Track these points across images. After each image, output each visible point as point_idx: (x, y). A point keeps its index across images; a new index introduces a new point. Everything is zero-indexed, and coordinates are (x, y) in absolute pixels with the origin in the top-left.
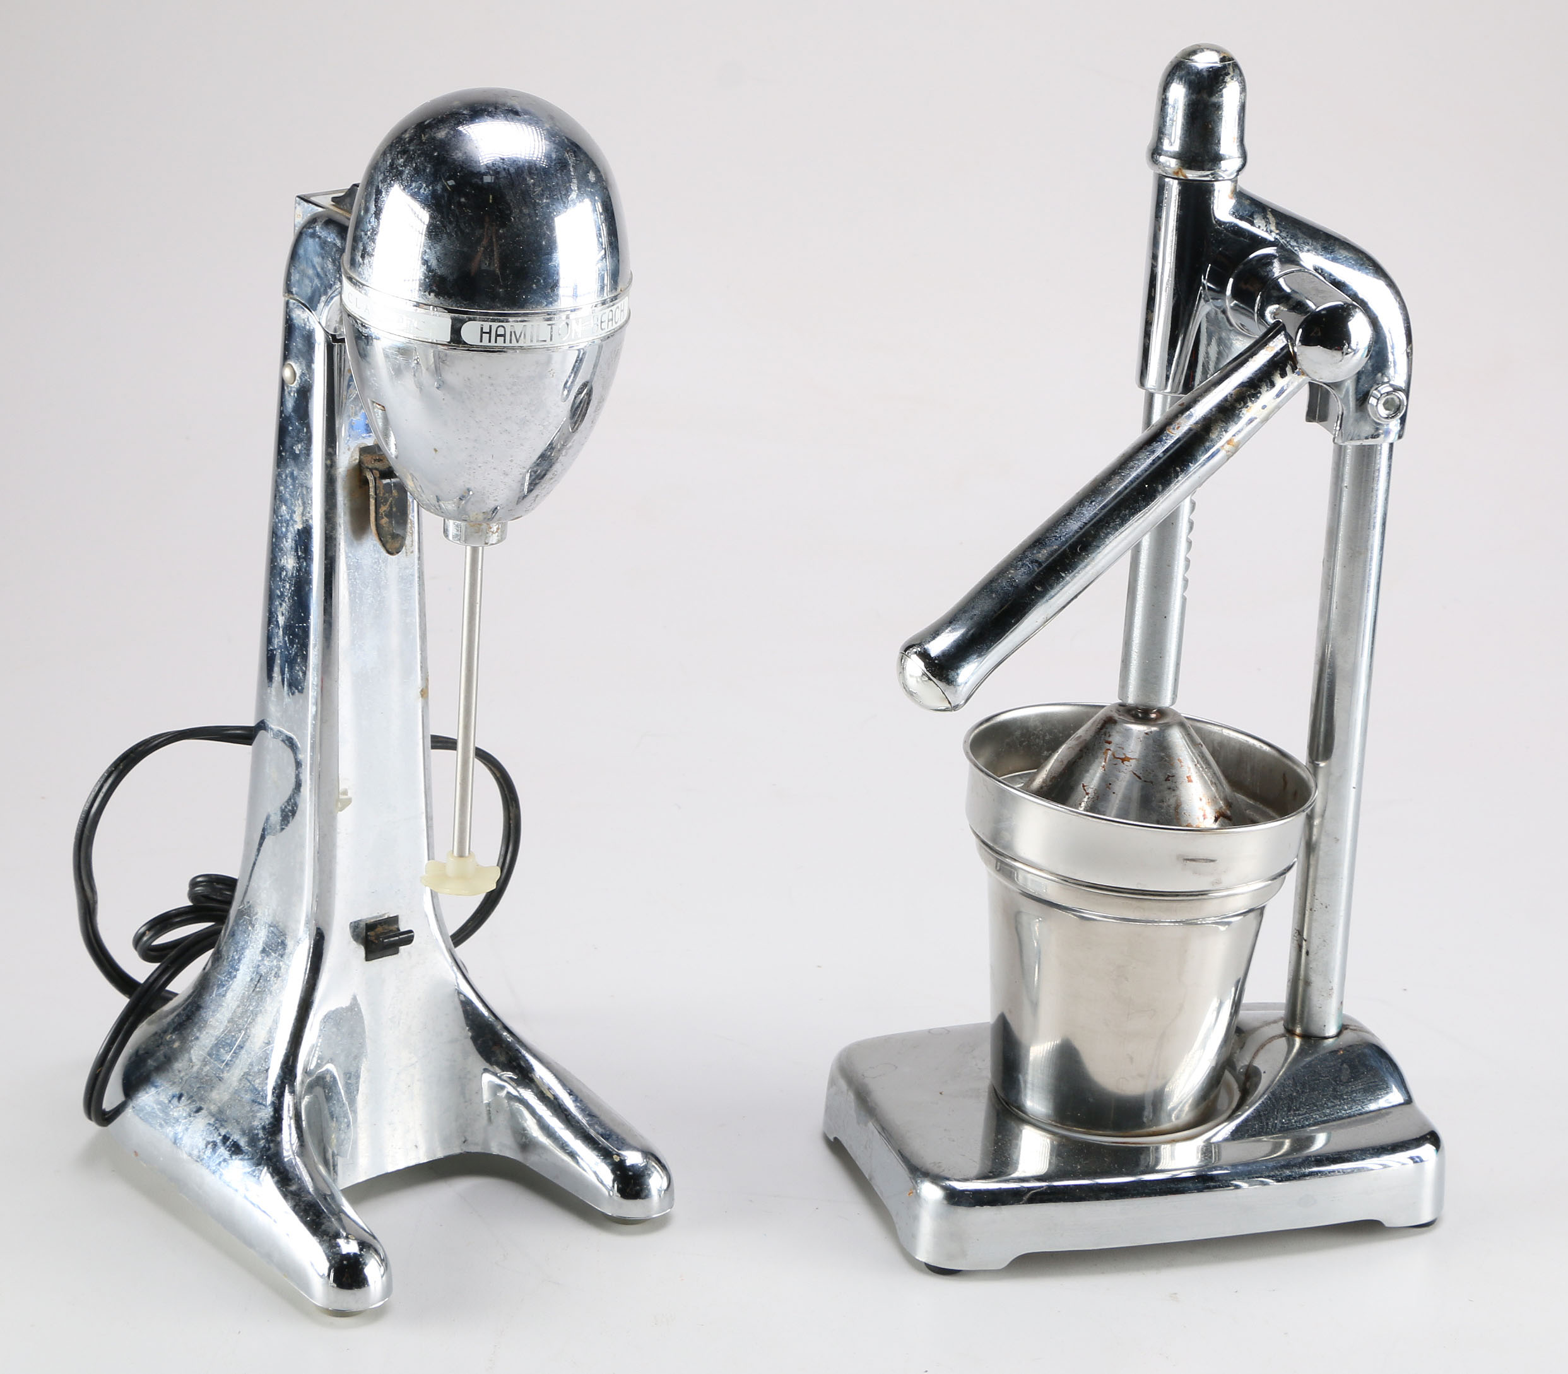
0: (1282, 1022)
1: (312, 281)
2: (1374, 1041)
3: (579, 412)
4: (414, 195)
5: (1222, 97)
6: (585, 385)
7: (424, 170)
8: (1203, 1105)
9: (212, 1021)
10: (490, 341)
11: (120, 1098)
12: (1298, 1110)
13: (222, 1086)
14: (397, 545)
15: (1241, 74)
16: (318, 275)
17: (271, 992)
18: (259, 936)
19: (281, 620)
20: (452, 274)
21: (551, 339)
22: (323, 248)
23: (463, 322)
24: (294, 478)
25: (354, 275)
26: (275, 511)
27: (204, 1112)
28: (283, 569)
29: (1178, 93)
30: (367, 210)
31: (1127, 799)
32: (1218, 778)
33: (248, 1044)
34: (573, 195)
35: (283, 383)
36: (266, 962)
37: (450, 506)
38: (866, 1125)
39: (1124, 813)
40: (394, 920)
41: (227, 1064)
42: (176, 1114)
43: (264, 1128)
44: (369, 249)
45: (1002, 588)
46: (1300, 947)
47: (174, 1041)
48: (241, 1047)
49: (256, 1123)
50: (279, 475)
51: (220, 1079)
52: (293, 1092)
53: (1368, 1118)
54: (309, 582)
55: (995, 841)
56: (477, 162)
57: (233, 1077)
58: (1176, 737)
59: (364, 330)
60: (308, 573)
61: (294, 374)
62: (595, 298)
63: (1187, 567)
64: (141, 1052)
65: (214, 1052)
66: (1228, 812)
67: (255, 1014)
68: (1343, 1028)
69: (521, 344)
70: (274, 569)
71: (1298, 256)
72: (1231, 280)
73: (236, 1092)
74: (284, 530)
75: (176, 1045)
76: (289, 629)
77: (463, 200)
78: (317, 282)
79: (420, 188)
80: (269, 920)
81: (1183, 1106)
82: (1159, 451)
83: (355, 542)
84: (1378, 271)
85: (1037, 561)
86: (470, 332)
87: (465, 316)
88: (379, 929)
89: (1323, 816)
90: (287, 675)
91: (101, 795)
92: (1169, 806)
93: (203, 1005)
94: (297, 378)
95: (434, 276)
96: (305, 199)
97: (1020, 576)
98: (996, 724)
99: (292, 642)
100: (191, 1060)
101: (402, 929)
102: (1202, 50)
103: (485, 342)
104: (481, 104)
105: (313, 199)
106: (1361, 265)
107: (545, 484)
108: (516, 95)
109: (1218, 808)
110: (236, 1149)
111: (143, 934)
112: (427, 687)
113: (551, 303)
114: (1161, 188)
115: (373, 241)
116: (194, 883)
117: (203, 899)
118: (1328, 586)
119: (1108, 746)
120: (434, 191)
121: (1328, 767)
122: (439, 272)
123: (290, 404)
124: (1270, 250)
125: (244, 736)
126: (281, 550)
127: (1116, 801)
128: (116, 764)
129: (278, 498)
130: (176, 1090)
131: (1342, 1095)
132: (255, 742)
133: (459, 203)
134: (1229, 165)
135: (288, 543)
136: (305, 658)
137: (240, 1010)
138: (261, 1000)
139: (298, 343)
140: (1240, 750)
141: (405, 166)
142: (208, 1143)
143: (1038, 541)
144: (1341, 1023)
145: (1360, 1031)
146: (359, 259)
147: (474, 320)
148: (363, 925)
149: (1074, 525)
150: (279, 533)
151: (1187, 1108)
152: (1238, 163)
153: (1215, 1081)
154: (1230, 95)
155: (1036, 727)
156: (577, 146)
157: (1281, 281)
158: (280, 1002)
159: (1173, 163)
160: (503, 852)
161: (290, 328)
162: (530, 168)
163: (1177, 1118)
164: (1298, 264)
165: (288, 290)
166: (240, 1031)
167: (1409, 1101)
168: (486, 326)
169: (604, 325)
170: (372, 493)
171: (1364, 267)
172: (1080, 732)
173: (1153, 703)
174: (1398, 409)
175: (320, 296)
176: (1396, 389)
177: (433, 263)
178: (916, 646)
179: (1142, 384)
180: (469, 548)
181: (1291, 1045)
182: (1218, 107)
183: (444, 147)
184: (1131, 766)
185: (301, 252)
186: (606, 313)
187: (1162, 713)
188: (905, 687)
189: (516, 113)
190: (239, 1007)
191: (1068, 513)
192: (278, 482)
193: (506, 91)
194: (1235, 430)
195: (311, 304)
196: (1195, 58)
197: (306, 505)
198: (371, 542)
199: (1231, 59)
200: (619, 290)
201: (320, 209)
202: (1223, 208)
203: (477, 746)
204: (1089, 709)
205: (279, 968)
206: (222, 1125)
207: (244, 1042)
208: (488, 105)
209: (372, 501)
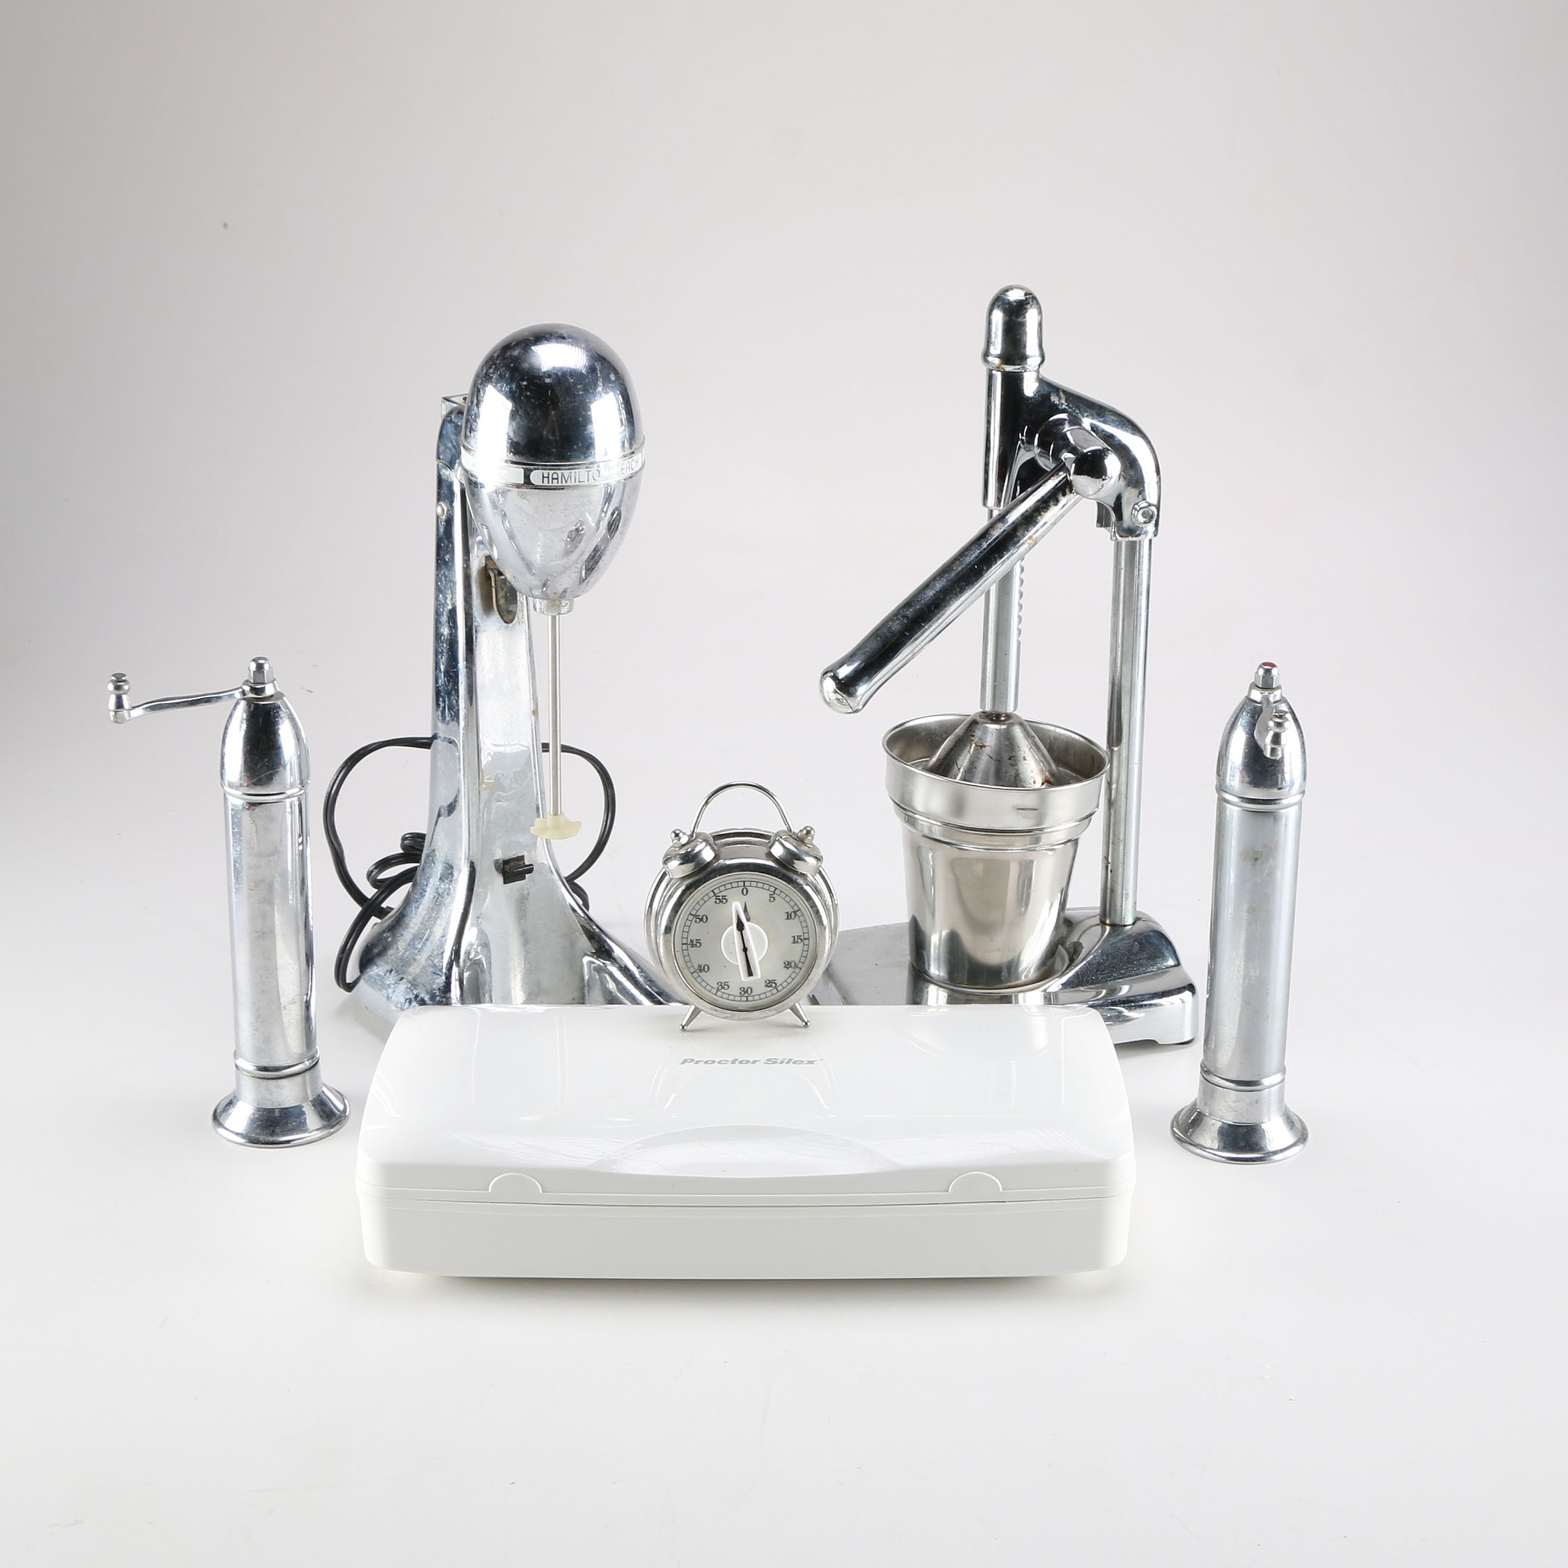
0: (1098, 917)
1: (451, 450)
2: (1157, 928)
3: (613, 527)
4: (500, 391)
5: (1025, 318)
6: (617, 509)
7: (505, 376)
8: (1043, 969)
9: (411, 925)
10: (548, 483)
11: (358, 974)
12: (1103, 971)
13: (415, 964)
14: (511, 618)
15: (1038, 303)
16: (454, 446)
17: (445, 904)
18: (438, 869)
19: (442, 667)
20: (523, 440)
21: (588, 481)
22: (456, 429)
23: (531, 470)
24: (446, 577)
25: (466, 444)
26: (437, 599)
27: (404, 980)
28: (442, 635)
29: (998, 316)
30: (472, 402)
31: (986, 773)
32: (1045, 758)
33: (431, 938)
34: (600, 389)
35: (438, 517)
36: (442, 886)
37: (536, 592)
38: (828, 984)
39: (985, 781)
40: (522, 858)
41: (419, 951)
42: (388, 982)
43: (439, 989)
44: (474, 427)
45: (884, 634)
46: (1107, 867)
47: (388, 937)
48: (427, 940)
49: (435, 986)
50: (438, 575)
51: (415, 960)
52: (458, 966)
53: (1150, 976)
54: (457, 642)
55: (902, 802)
56: (539, 369)
57: (422, 958)
58: (1018, 731)
59: (473, 479)
60: (456, 636)
61: (443, 510)
62: (619, 453)
63: (1020, 622)
64: (369, 945)
65: (411, 945)
66: (1051, 779)
67: (436, 919)
68: (1137, 920)
69: (568, 484)
70: (438, 636)
71: (1080, 420)
72: (1037, 435)
73: (424, 967)
74: (441, 610)
75: (390, 939)
76: (447, 673)
77: (528, 393)
78: (453, 450)
79: (502, 387)
80: (443, 859)
81: (1030, 969)
82: (985, 545)
83: (485, 618)
84: (1135, 429)
85: (906, 617)
86: (536, 477)
87: (532, 467)
88: (512, 864)
89: (1118, 782)
90: (447, 702)
91: (337, 782)
92: (1010, 776)
93: (405, 914)
94: (445, 512)
95: (511, 443)
96: (447, 399)
97: (896, 626)
98: (907, 727)
99: (449, 681)
100: (398, 949)
101: (527, 863)
102: (1012, 289)
103: (546, 484)
104: (541, 333)
105: (452, 399)
106: (1123, 425)
107: (594, 575)
108: (565, 327)
109: (1044, 777)
110: (423, 1003)
111: (372, 871)
112: (537, 708)
113: (587, 457)
114: (991, 377)
115: (476, 421)
116: (404, 839)
117: (410, 849)
118: (1115, 633)
119: (973, 738)
120: (511, 389)
121: (1119, 750)
122: (515, 440)
123: (442, 530)
124: (1064, 416)
125: (425, 743)
126: (440, 623)
127: (979, 774)
128: (346, 763)
129: (439, 590)
130: (389, 968)
131: (1133, 962)
132: (431, 748)
133: (526, 395)
134: (1033, 362)
135: (444, 618)
136: (457, 691)
137: (427, 917)
138: (439, 910)
139: (445, 490)
140: (1066, 742)
141: (494, 374)
142: (407, 999)
143: (908, 604)
144: (1135, 916)
145: (1148, 921)
146: (468, 433)
147: (538, 469)
148: (501, 861)
149: (930, 593)
150: (439, 612)
151: (1032, 970)
152: (1039, 360)
153: (1051, 953)
154: (1031, 317)
155: (935, 730)
156: (603, 358)
157: (1069, 435)
158: (451, 911)
159: (997, 361)
160: (605, 819)
161: (440, 481)
162: (571, 372)
163: (1026, 976)
164: (1080, 425)
165: (439, 458)
166: (427, 930)
167: (1178, 964)
168: (546, 473)
169: (624, 471)
170: (493, 584)
171: (1124, 426)
172: (957, 731)
173: (1001, 710)
174: (1152, 517)
175: (456, 460)
176: (1150, 505)
177: (512, 435)
178: (831, 672)
179: (985, 504)
180: (550, 617)
181: (1103, 932)
182: (1023, 325)
183: (517, 360)
184: (987, 750)
185: (444, 432)
186: (626, 463)
187: (1008, 716)
188: (825, 700)
189: (564, 338)
190: (426, 914)
191: (927, 586)
192: (438, 579)
193: (559, 325)
194: (1033, 532)
195: (451, 465)
196: (1009, 293)
197: (453, 593)
198: (495, 617)
199: (1030, 294)
200: (633, 449)
201: (455, 405)
202: (1030, 388)
203: (562, 743)
204: (964, 717)
205: (450, 889)
206: (415, 988)
207: (429, 936)
208: (546, 333)
209: (494, 590)
